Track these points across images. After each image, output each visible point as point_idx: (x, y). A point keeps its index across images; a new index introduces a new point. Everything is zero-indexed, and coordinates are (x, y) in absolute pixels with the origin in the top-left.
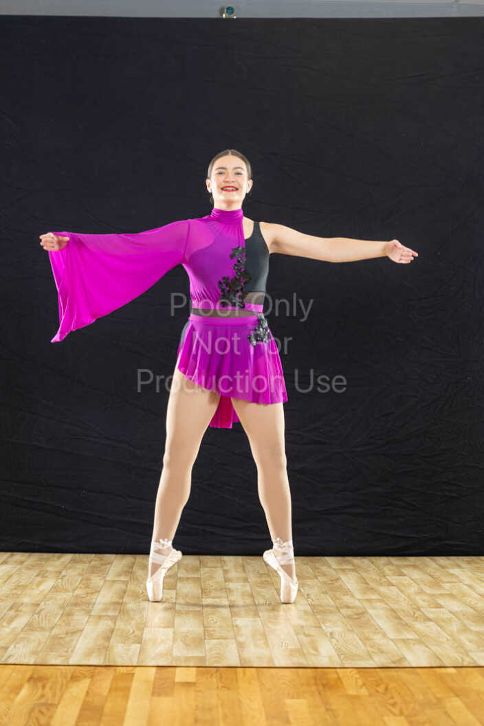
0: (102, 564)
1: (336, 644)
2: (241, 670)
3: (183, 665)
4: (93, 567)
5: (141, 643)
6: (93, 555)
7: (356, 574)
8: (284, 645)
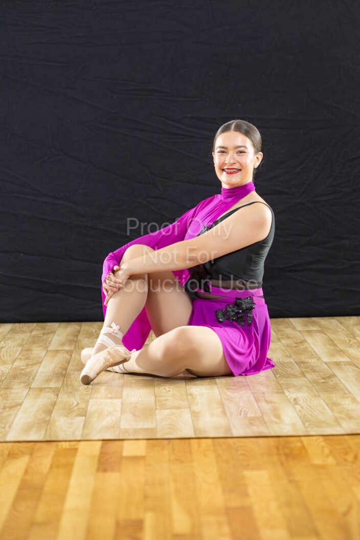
0: (44, 334)
1: (300, 411)
2: (196, 440)
3: (132, 437)
4: (34, 337)
5: (85, 416)
6: (35, 324)
7: (324, 336)
8: (243, 413)
